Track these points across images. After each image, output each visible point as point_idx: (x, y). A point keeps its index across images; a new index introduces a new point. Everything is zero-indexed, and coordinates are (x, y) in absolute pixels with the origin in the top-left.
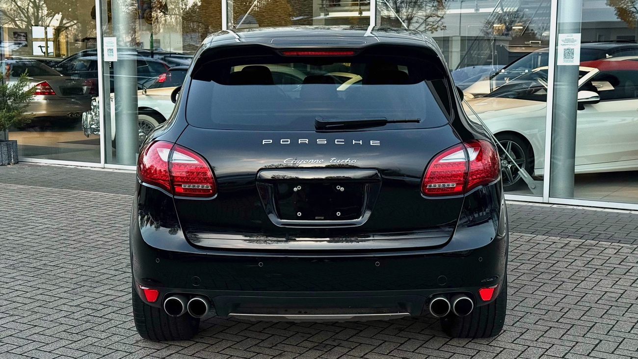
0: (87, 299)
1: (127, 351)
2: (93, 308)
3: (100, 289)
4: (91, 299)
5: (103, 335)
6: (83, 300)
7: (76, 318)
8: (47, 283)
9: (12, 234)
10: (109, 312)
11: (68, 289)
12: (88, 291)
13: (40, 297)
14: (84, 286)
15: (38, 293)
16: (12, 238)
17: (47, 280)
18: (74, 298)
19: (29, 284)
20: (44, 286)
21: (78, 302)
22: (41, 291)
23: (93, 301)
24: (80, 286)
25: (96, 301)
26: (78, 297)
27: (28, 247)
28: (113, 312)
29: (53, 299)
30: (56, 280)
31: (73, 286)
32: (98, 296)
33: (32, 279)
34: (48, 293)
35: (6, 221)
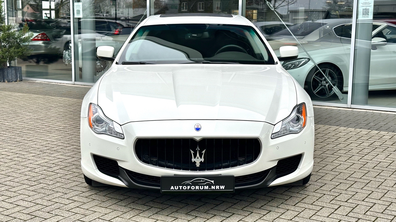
0: (46, 161)
1: (64, 192)
2: (48, 166)
3: (55, 155)
4: (48, 160)
5: (51, 182)
6: (43, 161)
7: (36, 172)
8: (23, 150)
9: (8, 121)
10: (58, 168)
11: (35, 154)
12: (47, 156)
13: (16, 159)
14: (46, 153)
15: (16, 156)
16: (7, 124)
17: (23, 149)
18: (38, 160)
19: (11, 151)
20: (20, 152)
21: (39, 162)
22: (18, 155)
23: (49, 162)
24: (43, 153)
25: (51, 162)
26: (40, 159)
27: (16, 129)
28: (60, 169)
29: (24, 160)
30: (29, 149)
31: (38, 153)
32: (53, 158)
33: (14, 148)
34: (23, 157)
35: (6, 113)
